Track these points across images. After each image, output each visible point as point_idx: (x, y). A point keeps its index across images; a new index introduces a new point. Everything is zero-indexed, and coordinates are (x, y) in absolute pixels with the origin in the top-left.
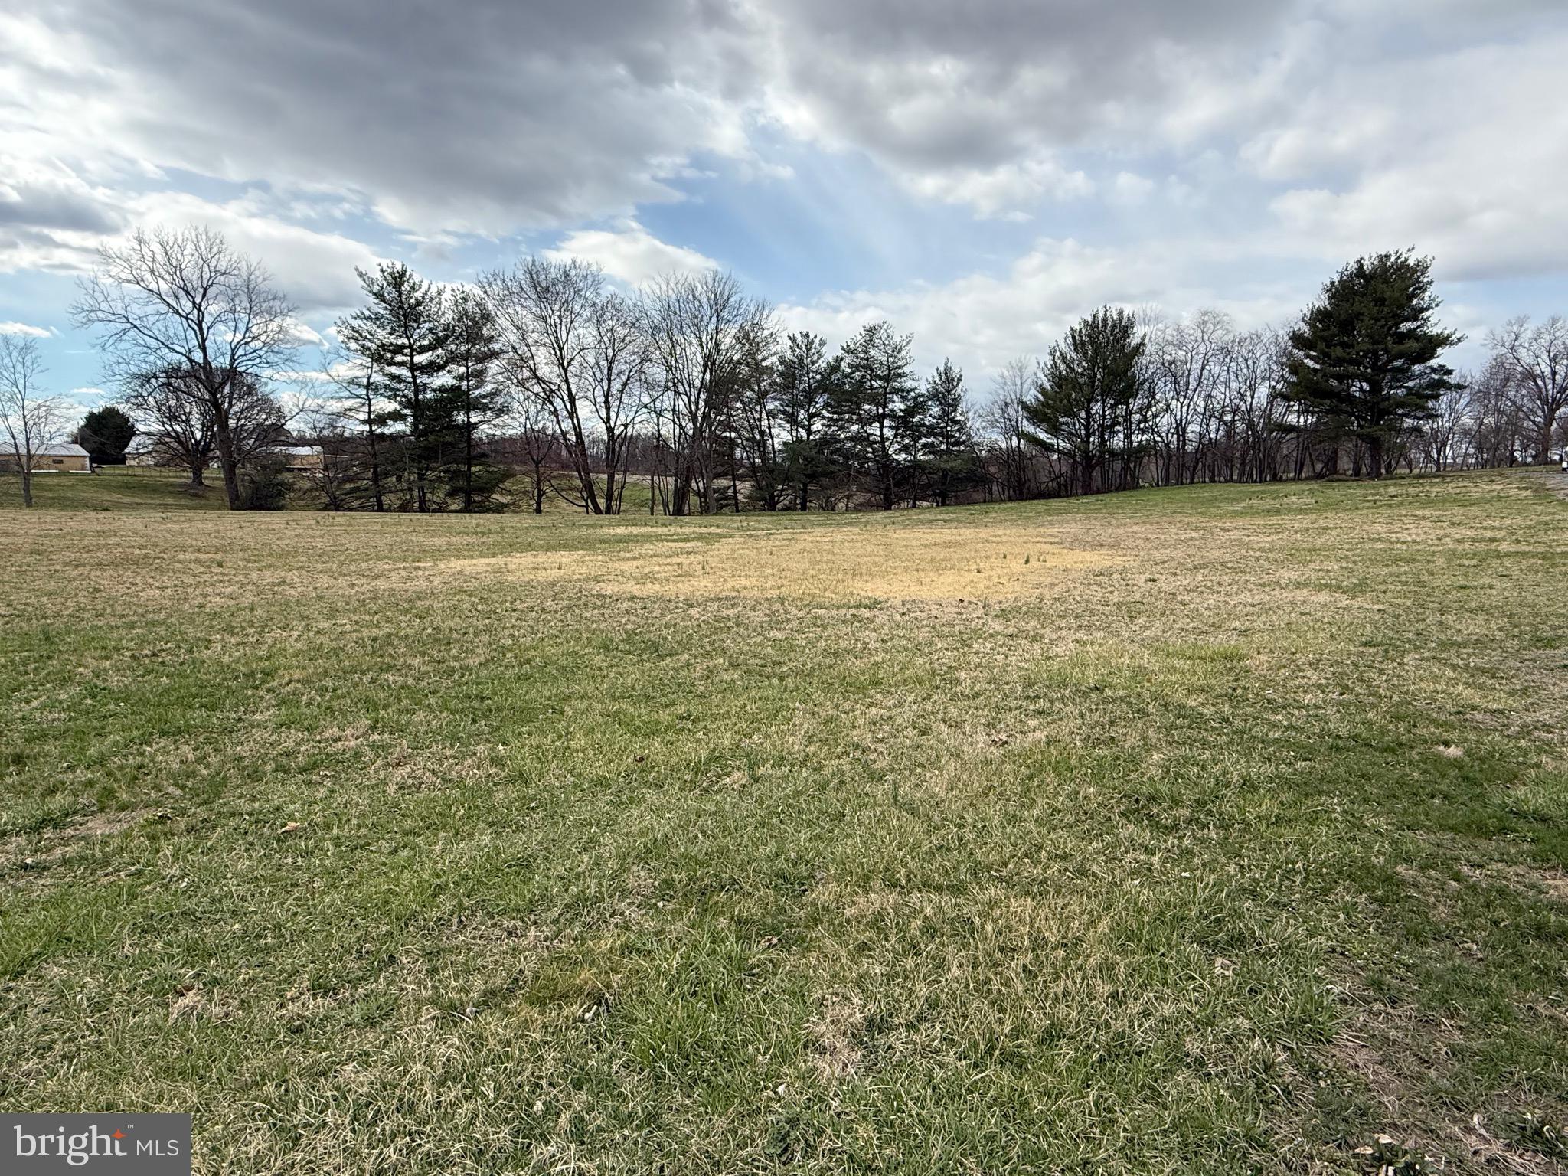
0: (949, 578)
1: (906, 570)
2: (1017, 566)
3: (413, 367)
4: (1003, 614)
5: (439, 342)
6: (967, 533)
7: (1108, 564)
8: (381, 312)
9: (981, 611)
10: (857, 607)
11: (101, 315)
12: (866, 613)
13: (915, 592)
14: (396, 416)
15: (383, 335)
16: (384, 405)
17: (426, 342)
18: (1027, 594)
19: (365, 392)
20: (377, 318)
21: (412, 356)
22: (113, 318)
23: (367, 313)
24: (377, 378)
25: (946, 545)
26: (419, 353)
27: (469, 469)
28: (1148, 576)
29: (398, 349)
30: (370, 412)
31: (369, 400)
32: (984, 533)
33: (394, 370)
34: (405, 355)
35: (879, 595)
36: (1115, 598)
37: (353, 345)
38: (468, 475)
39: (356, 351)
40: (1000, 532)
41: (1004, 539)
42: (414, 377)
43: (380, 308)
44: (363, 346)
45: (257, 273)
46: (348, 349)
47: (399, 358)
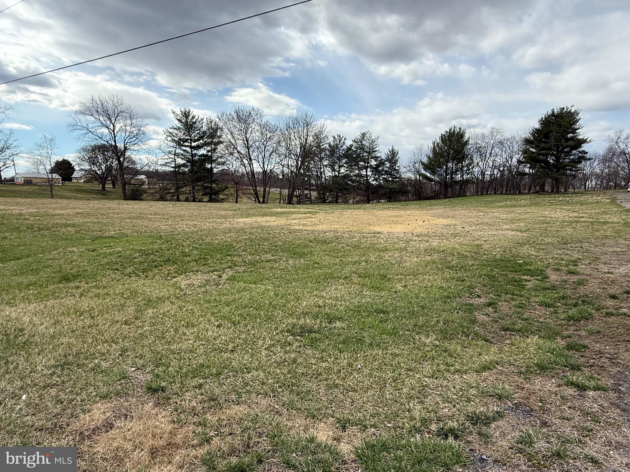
0: (400, 226)
1: (385, 224)
2: (421, 223)
3: (191, 147)
4: (417, 236)
5: (201, 138)
6: (402, 212)
7: (450, 223)
8: (180, 126)
9: (411, 235)
10: (375, 233)
11: (78, 127)
12: (378, 235)
13: (390, 230)
14: (184, 165)
15: (181, 135)
16: (180, 161)
17: (196, 138)
18: (425, 231)
19: (173, 156)
20: (179, 128)
21: (191, 143)
22: (83, 128)
23: (175, 127)
24: (178, 151)
25: (396, 216)
26: (194, 142)
27: (211, 186)
28: (462, 226)
29: (186, 140)
30: (175, 164)
31: (175, 159)
32: (408, 212)
33: (184, 148)
34: (189, 143)
35: (379, 230)
36: (451, 232)
37: (169, 139)
38: (211, 188)
39: (170, 141)
40: (414, 212)
41: (416, 215)
42: (192, 151)
43: (179, 125)
44: (173, 139)
45: (134, 111)
46: (167, 140)
47: (186, 144)
